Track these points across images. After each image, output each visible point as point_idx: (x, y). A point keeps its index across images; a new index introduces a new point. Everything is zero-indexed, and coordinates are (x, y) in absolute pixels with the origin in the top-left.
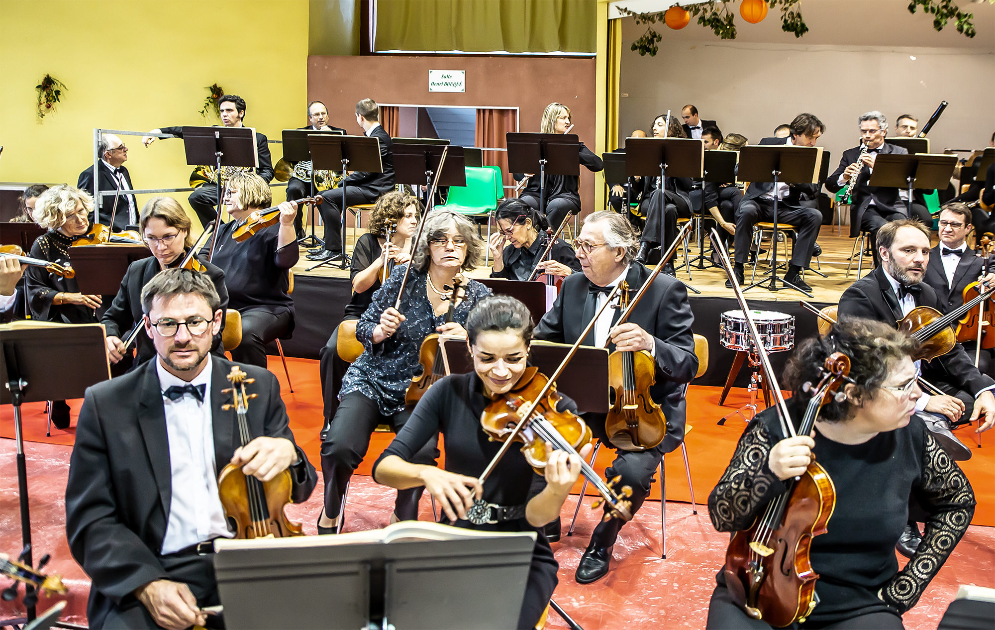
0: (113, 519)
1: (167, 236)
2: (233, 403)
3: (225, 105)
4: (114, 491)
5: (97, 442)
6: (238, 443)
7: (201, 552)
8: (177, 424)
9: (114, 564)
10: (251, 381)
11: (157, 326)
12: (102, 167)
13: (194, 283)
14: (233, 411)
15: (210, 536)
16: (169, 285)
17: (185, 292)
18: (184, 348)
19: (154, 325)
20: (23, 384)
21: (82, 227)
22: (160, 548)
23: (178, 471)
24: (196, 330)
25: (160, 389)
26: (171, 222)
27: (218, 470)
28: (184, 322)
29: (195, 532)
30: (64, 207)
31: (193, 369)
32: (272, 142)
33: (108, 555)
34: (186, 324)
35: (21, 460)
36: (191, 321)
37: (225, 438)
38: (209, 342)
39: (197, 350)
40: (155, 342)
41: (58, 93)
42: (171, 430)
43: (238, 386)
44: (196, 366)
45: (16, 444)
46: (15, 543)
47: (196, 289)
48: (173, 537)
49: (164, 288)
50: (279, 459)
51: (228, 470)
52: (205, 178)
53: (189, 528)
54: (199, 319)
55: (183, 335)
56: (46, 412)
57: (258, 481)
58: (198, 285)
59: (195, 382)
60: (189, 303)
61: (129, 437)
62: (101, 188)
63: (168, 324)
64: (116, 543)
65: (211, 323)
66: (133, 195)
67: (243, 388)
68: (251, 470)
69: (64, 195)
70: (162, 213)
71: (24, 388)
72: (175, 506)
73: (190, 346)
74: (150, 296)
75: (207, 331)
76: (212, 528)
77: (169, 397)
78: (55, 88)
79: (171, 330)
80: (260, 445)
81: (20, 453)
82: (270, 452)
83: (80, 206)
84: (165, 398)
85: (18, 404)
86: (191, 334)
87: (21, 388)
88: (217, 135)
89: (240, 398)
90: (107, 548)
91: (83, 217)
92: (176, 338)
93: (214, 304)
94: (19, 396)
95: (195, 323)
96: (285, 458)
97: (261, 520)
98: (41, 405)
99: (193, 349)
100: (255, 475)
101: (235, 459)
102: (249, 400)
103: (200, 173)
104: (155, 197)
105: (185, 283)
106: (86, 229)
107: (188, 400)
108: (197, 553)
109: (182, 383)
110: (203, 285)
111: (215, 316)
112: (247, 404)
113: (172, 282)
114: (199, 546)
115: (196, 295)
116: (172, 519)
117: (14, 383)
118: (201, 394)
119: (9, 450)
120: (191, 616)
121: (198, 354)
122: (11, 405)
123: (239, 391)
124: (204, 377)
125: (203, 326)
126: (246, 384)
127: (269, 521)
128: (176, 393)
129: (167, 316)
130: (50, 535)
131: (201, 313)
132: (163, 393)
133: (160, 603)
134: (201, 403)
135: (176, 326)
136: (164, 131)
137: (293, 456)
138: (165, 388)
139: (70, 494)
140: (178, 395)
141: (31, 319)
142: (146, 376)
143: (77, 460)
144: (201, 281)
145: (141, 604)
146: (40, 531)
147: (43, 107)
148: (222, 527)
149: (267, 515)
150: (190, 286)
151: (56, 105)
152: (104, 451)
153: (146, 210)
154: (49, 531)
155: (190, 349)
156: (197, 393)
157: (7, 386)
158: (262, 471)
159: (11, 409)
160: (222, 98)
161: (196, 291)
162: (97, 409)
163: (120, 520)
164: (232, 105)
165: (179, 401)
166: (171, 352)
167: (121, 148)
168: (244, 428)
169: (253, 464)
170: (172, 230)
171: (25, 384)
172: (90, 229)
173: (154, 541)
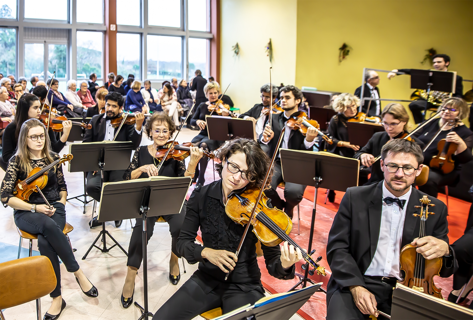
0: (347, 250)
1: (393, 124)
2: (420, 214)
3: (436, 60)
4: (350, 238)
5: (347, 214)
6: (417, 235)
7: (383, 281)
8: (386, 216)
9: (343, 271)
10: (433, 205)
11: (388, 166)
12: (366, 86)
13: (411, 148)
14: (419, 218)
15: (389, 275)
16: (397, 147)
17: (406, 152)
18: (399, 180)
19: (386, 165)
20: (320, 179)
21: (353, 113)
22: (365, 272)
23: (382, 239)
24: (407, 172)
25: (382, 197)
26: (396, 117)
27: (402, 245)
28: (402, 167)
29: (383, 270)
30: (346, 103)
31: (402, 191)
32: (465, 80)
33: (341, 266)
34: (403, 168)
35: (314, 211)
36: (406, 167)
37: (410, 231)
38: (413, 180)
39: (406, 182)
40: (385, 174)
41: (348, 51)
42: (383, 218)
43: (425, 206)
44: (403, 190)
45: (313, 204)
46: (305, 244)
47: (412, 151)
48: (372, 269)
49: (395, 148)
50: (438, 250)
51: (408, 247)
52: (419, 96)
53: (381, 268)
54: (410, 167)
55: (400, 173)
56: (326, 193)
57: (423, 257)
58: (413, 149)
59: (401, 198)
60: (406, 158)
61: (362, 215)
62: (364, 96)
63: (393, 166)
64: (346, 262)
65: (416, 170)
66: (380, 101)
67: (427, 208)
68: (421, 251)
69: (347, 98)
70: (393, 112)
71: (321, 181)
72: (376, 255)
73: (403, 180)
74: (386, 151)
75: (413, 174)
76: (392, 272)
77: (386, 202)
78: (347, 49)
79: (394, 170)
80: (429, 239)
81: (314, 209)
82: (434, 245)
83: (353, 104)
84: (383, 202)
85: (317, 187)
86: (405, 174)
87: (319, 181)
88: (431, 74)
89: (424, 212)
90: (342, 262)
91: (354, 109)
92: (396, 174)
93: (420, 161)
94: (318, 184)
95: (408, 168)
96: (442, 251)
97: (419, 278)
98: (325, 190)
99: (404, 181)
100: (422, 254)
101: (413, 243)
102: (428, 215)
103: (417, 93)
104: (392, 103)
105: (406, 147)
106: (355, 114)
107: (395, 206)
108: (381, 281)
109: (394, 197)
110: (416, 150)
111: (419, 167)
112: (427, 216)
113: (399, 145)
114: (383, 278)
115: (411, 154)
116: (373, 260)
117: (317, 178)
118: (402, 205)
119: (309, 205)
120: (373, 311)
121: (406, 184)
122: (315, 187)
123: (425, 209)
124: (406, 197)
125: (412, 171)
126: (429, 206)
127: (423, 280)
128: (389, 201)
129: (393, 162)
130: (318, 246)
131: (412, 164)
132: (383, 199)
133: (361, 297)
134: (401, 209)
135: (397, 168)
136: (399, 71)
137: (447, 251)
138: (384, 197)
139: (332, 233)
140: (390, 202)
141: (327, 151)
142: (376, 189)
143: (337, 219)
144: (415, 148)
145: (351, 293)
146: (315, 243)
147: (341, 58)
148: (397, 274)
149: (423, 277)
150: (409, 150)
151: (347, 57)
152: (350, 219)
153: (385, 109)
154: (318, 244)
155: (402, 181)
156: (401, 204)
157: (314, 179)
158: (427, 253)
159: (314, 188)
160: (435, 56)
161: (412, 153)
162: (351, 198)
163: (350, 252)
164: (441, 59)
165: (390, 205)
166: (392, 180)
167: (377, 78)
168: (422, 228)
169: (422, 248)
170: (396, 121)
171: (321, 179)
172: (357, 114)
173: (363, 267)
